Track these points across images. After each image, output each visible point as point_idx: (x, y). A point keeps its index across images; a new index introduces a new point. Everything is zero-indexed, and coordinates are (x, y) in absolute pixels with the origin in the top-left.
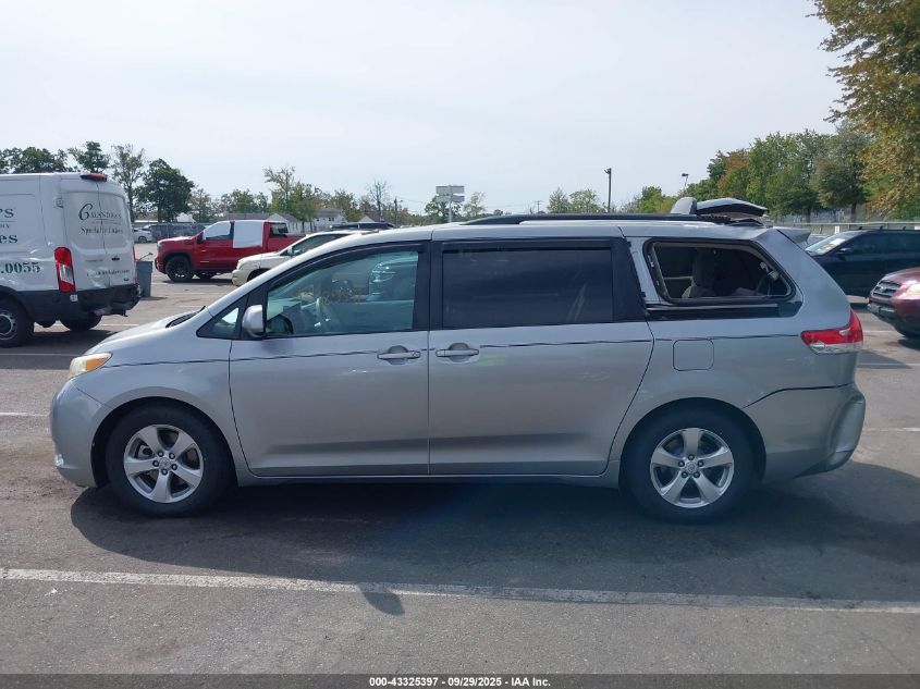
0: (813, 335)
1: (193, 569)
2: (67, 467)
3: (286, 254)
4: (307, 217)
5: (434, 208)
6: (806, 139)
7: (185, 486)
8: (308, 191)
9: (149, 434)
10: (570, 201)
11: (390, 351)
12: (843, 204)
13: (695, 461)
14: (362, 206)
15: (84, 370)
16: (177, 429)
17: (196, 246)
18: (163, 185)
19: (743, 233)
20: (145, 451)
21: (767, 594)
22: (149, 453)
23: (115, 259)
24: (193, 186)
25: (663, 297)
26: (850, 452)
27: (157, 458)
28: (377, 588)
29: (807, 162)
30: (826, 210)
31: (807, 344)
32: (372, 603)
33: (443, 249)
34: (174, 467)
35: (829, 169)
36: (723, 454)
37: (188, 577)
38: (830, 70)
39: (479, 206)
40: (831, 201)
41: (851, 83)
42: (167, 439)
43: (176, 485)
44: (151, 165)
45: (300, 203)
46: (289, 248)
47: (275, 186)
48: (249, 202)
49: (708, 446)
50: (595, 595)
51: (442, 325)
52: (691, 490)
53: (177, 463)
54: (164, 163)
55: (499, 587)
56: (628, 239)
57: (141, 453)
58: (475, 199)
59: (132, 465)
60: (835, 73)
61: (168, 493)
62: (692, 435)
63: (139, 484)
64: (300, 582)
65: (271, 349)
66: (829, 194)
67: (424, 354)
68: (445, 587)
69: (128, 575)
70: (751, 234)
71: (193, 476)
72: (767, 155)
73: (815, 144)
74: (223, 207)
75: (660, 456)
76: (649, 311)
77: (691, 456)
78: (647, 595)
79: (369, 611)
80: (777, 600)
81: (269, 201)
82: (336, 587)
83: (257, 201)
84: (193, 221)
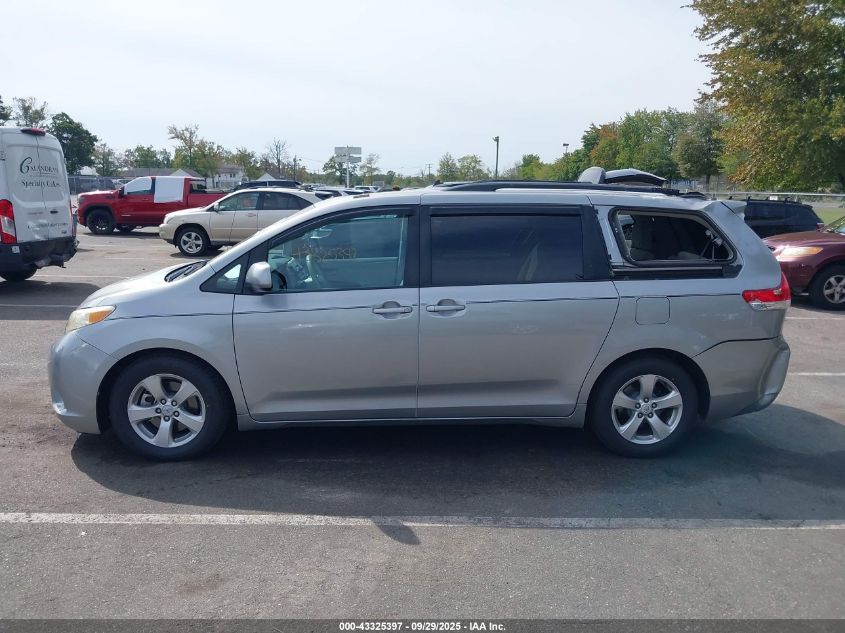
0: (752, 294)
1: (212, 509)
2: (70, 415)
3: (212, 209)
4: (209, 173)
5: (332, 167)
6: (668, 115)
7: (187, 431)
8: (211, 149)
9: (153, 383)
10: (458, 165)
11: (384, 306)
12: (699, 174)
13: (650, 403)
14: (262, 163)
15: (88, 323)
16: (178, 377)
17: (117, 200)
18: (66, 139)
19: (692, 204)
20: (146, 399)
21: (727, 517)
22: (151, 401)
23: (54, 212)
24: (97, 141)
25: (628, 260)
26: (776, 395)
27: (160, 406)
28: (389, 521)
29: (669, 137)
30: (684, 179)
31: (747, 302)
32: (389, 535)
33: (431, 213)
34: (176, 413)
35: (689, 143)
36: (673, 397)
37: (210, 517)
38: (701, 56)
39: (374, 166)
40: (689, 172)
41: (718, 68)
42: (169, 387)
43: (178, 430)
44: (53, 118)
45: (203, 160)
46: (215, 204)
47: (179, 143)
48: (152, 157)
49: (661, 390)
50: (583, 522)
51: (431, 283)
52: (645, 429)
53: (179, 410)
54: (67, 117)
55: (497, 517)
56: (596, 207)
57: (143, 401)
58: (370, 161)
59: (136, 412)
60: (703, 58)
61: (171, 439)
62: (648, 381)
63: (142, 431)
64: (317, 518)
65: (270, 303)
66: (688, 165)
67: (415, 308)
68: (449, 518)
69: (151, 516)
70: (699, 205)
71: (196, 422)
72: (636, 129)
73: (676, 121)
74: (126, 162)
75: (621, 400)
76: (615, 272)
77: (646, 399)
78: (627, 520)
79: (388, 542)
80: (736, 522)
81: (172, 158)
82: (352, 522)
83: (160, 157)
84: (97, 174)
